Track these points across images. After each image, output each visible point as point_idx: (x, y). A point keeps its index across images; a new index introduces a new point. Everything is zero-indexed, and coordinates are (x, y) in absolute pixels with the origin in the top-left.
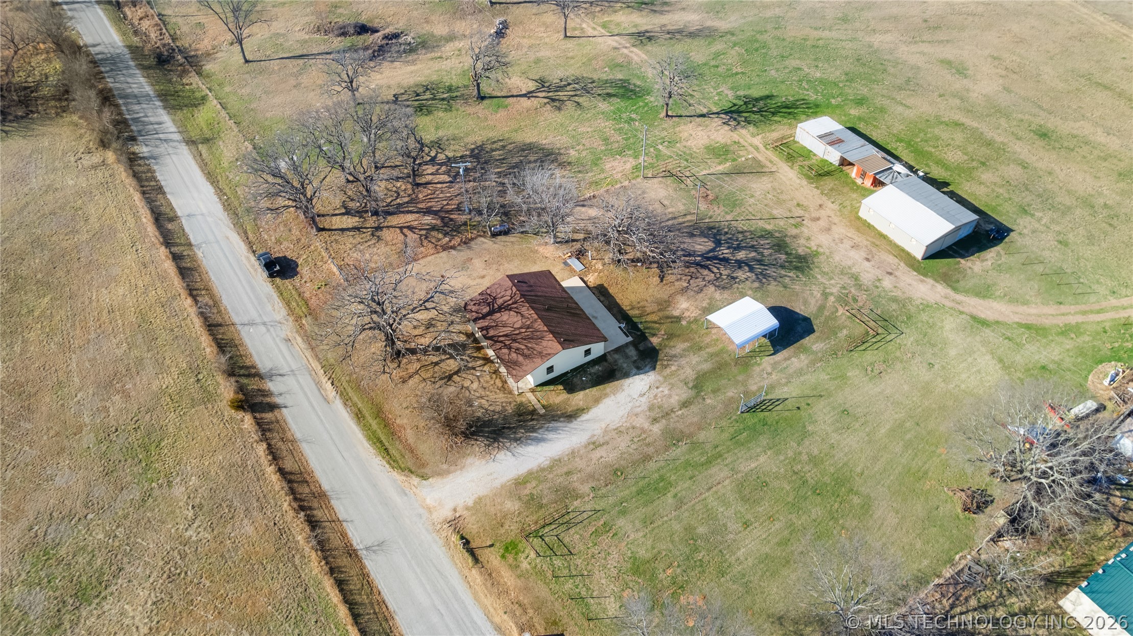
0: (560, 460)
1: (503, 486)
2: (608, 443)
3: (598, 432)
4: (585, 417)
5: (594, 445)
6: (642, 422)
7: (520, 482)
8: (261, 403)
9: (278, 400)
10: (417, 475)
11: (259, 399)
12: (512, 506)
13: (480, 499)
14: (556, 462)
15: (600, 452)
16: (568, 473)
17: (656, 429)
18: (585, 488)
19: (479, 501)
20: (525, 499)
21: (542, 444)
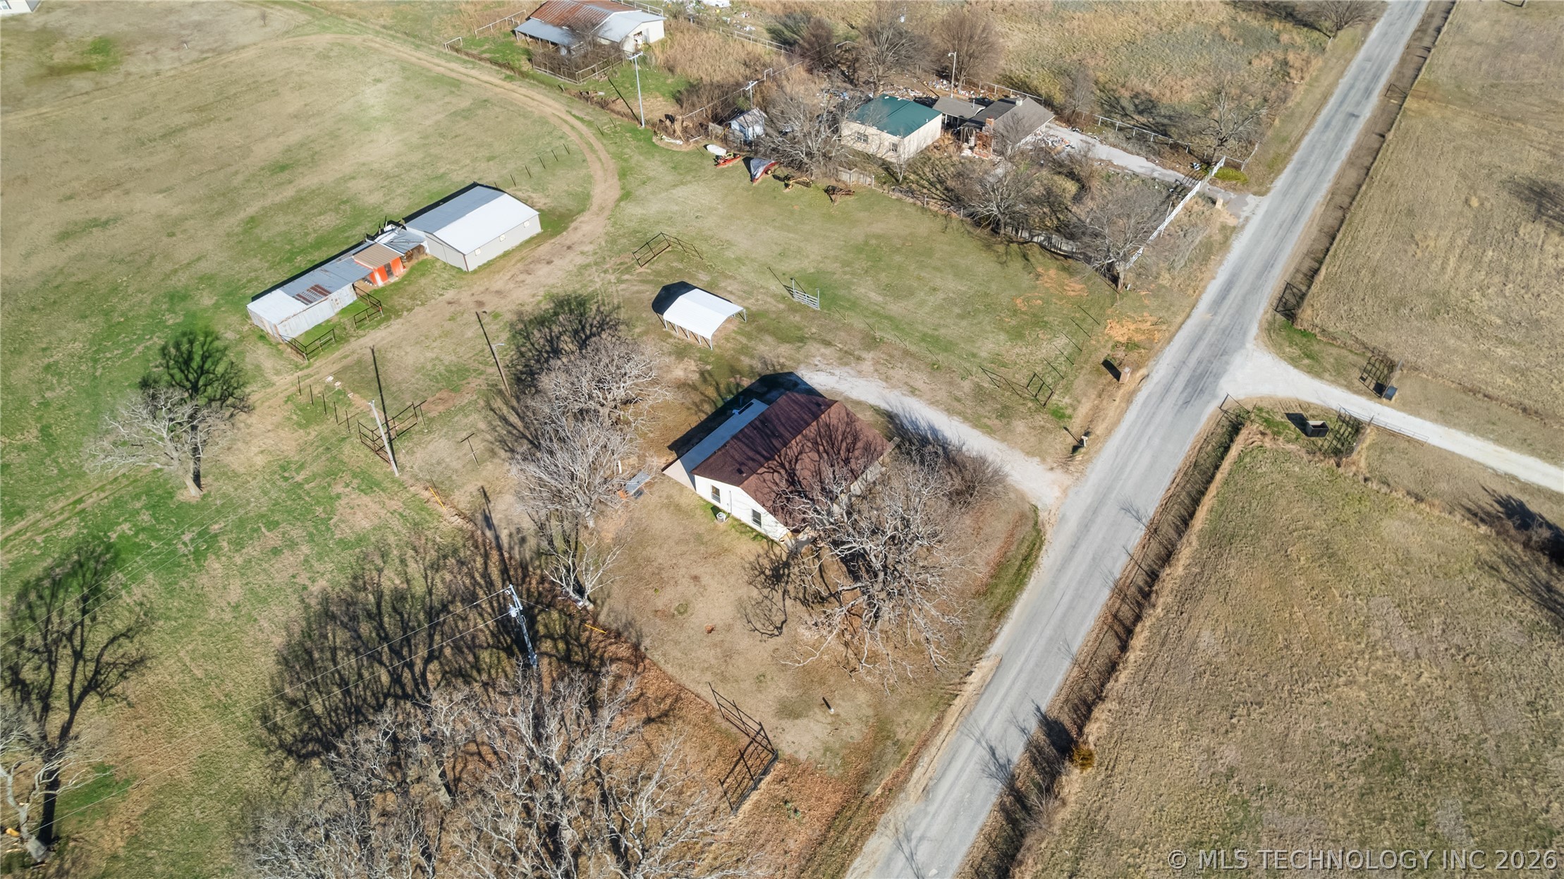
0: (948, 410)
1: (1003, 440)
2: (906, 383)
3: (897, 392)
4: (884, 406)
5: (913, 391)
6: (867, 366)
7: (989, 431)
8: (1053, 743)
9: (1033, 725)
10: (1037, 516)
11: (1051, 751)
12: (1020, 426)
13: (1028, 453)
14: (950, 411)
15: (919, 384)
16: (958, 400)
17: (869, 356)
18: (967, 385)
19: (1030, 453)
20: (1005, 421)
21: (937, 427)
